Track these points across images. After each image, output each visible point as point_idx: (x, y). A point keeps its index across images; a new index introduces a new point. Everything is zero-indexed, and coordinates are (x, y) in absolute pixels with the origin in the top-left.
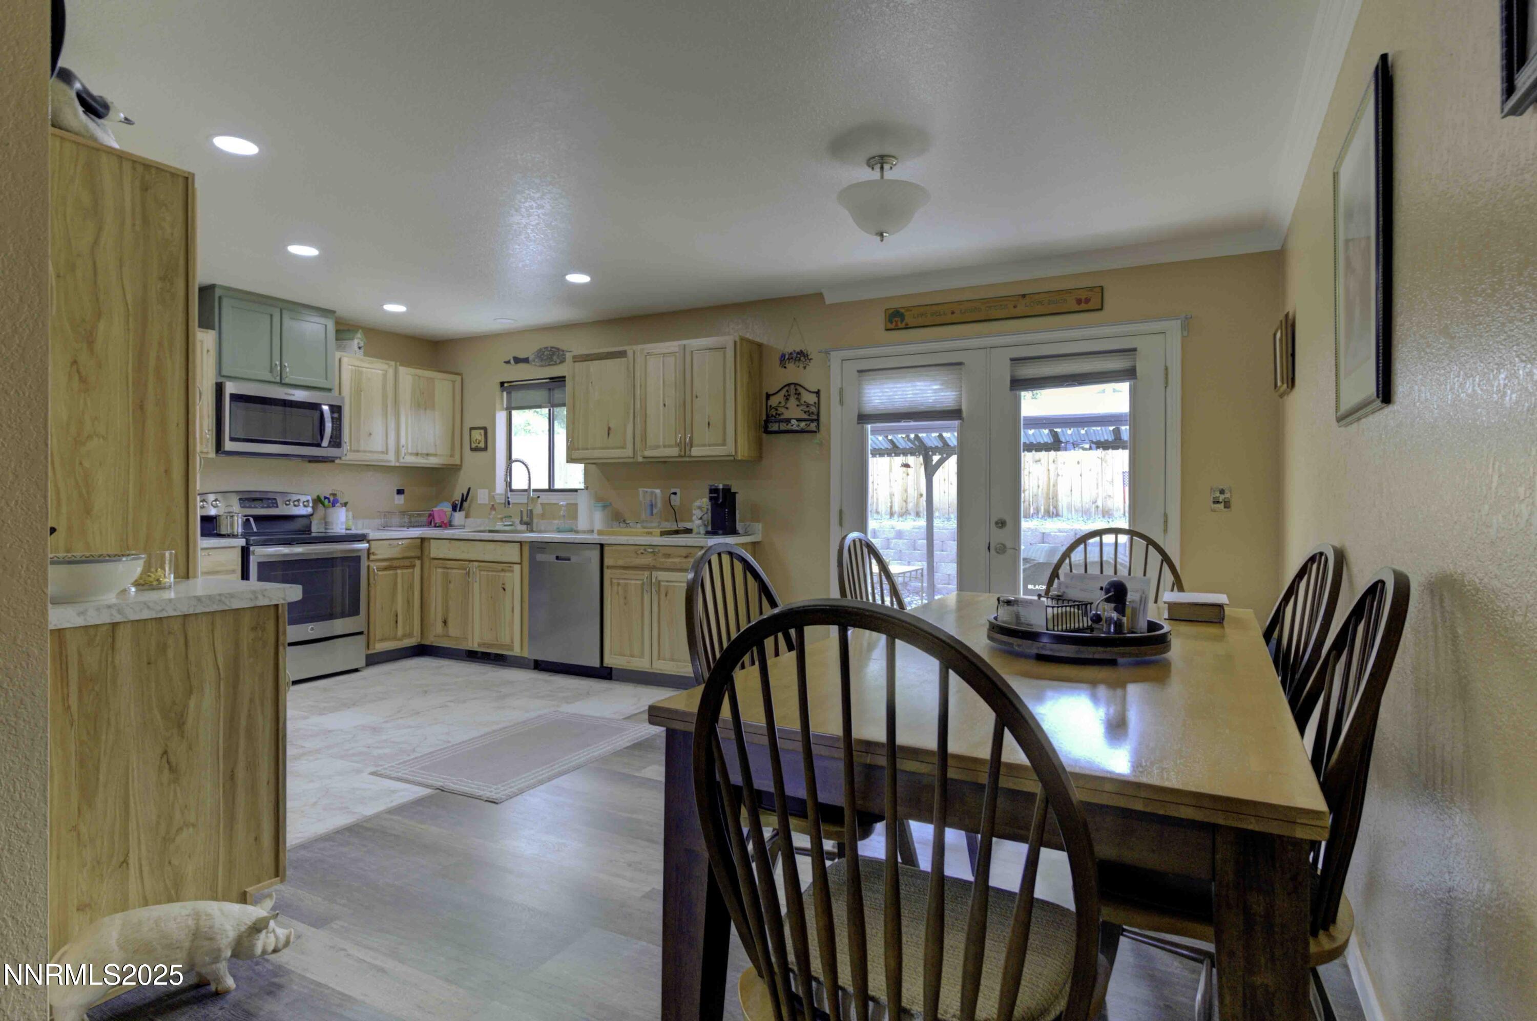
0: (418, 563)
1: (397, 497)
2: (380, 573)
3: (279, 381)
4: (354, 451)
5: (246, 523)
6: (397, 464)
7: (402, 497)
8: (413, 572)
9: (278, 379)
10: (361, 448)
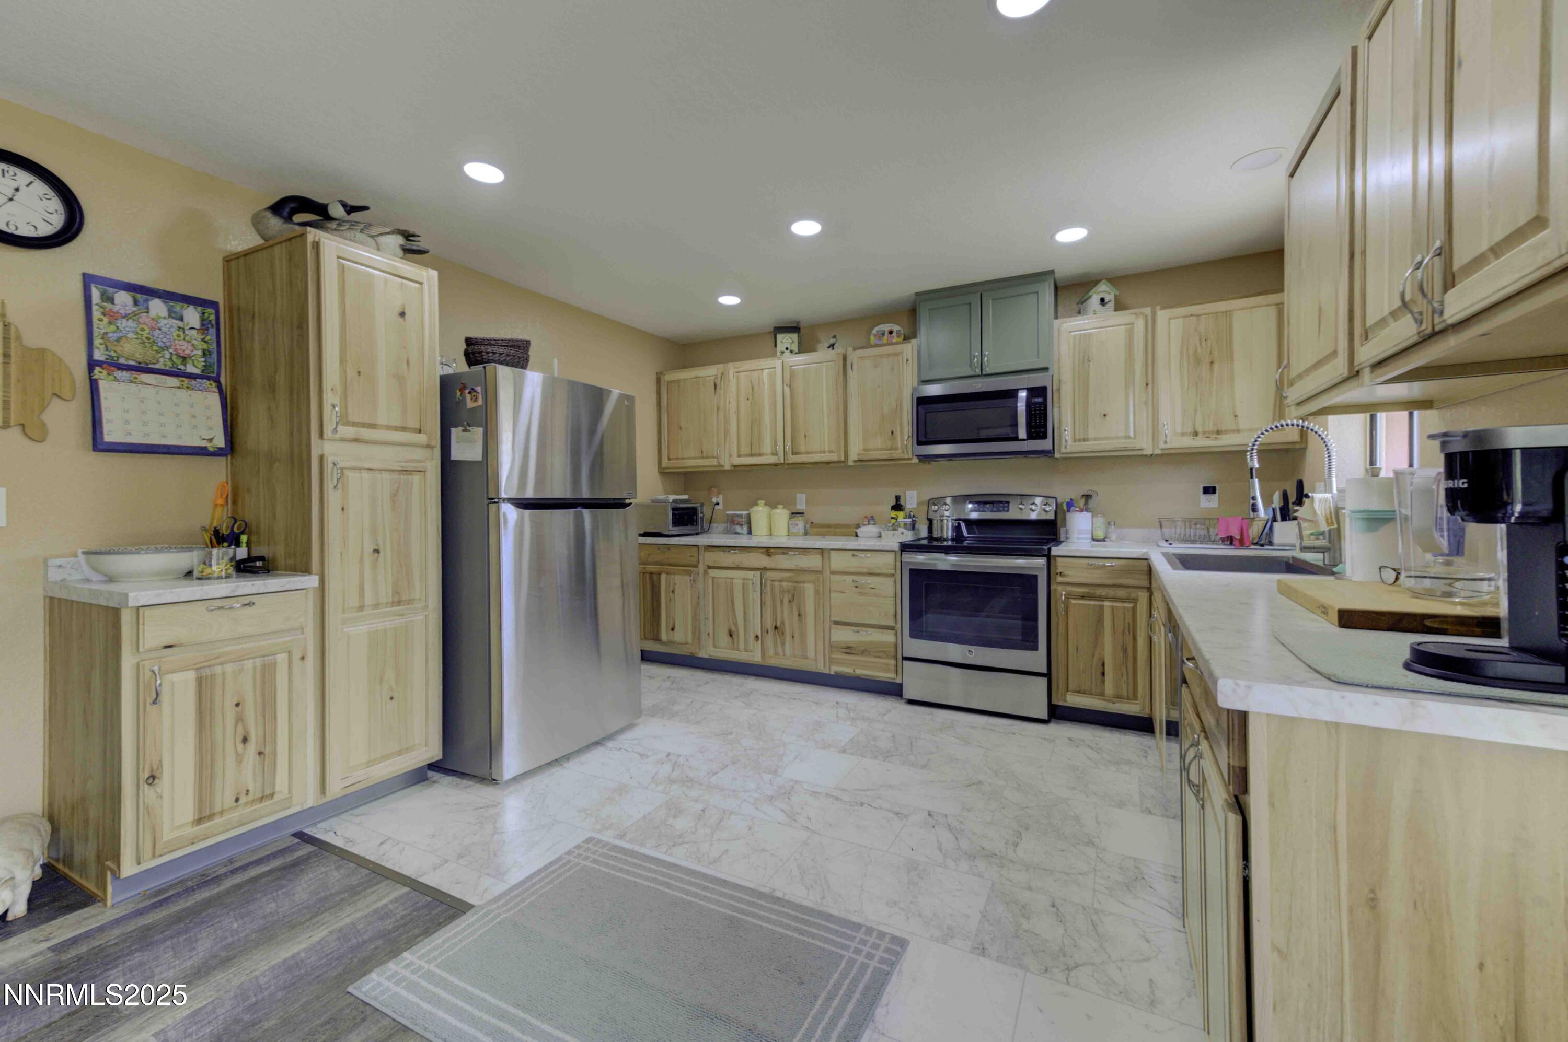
0: (1143, 596)
1: (1204, 497)
2: (1073, 601)
3: (980, 373)
4: (1080, 440)
5: (957, 529)
6: (1158, 452)
7: (1214, 498)
8: (1134, 610)
9: (978, 371)
10: (1090, 436)
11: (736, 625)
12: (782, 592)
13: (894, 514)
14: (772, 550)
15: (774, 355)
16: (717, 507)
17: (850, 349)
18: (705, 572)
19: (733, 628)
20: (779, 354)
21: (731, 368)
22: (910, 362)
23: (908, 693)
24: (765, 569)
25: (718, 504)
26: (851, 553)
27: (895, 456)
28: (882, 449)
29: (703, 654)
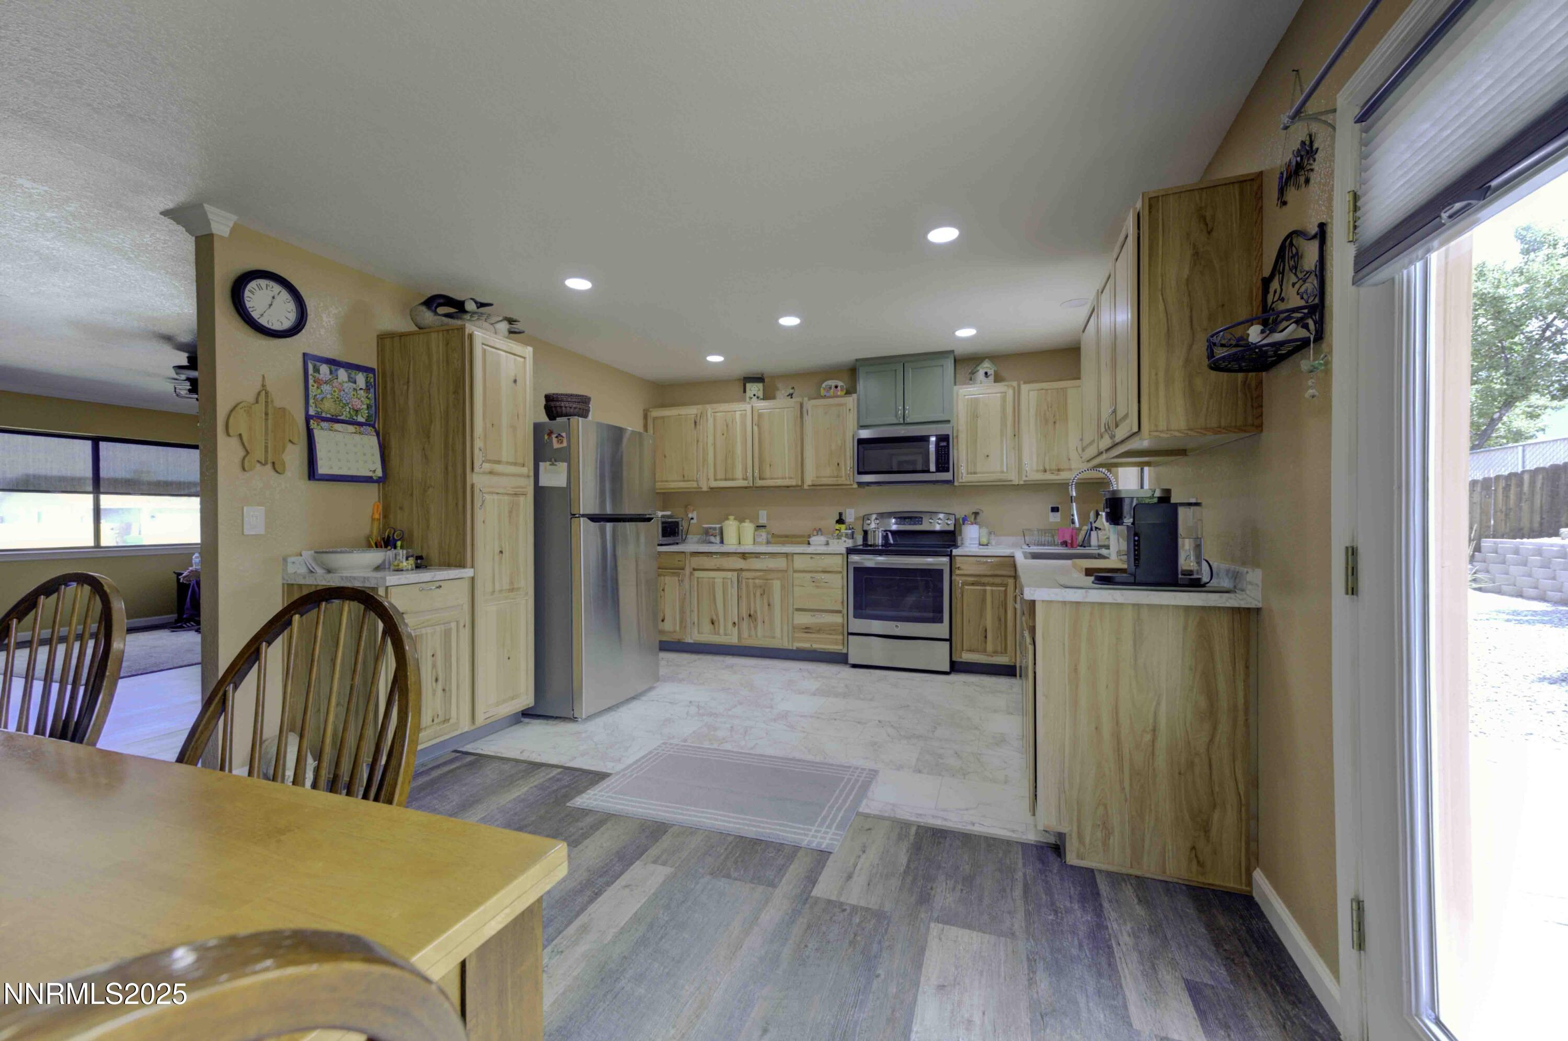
0: (1011, 582)
1: (1051, 514)
2: (966, 587)
3: (902, 422)
4: (971, 473)
5: (885, 538)
6: (1022, 483)
7: (1057, 514)
8: (1005, 592)
9: (902, 421)
10: (978, 470)
11: (717, 615)
12: (755, 586)
13: (838, 526)
14: (747, 555)
15: (743, 400)
16: (692, 521)
17: (806, 399)
18: (691, 574)
19: (715, 618)
20: (748, 399)
21: (709, 409)
22: (852, 411)
23: (852, 660)
24: (741, 570)
25: (692, 519)
26: (810, 556)
27: (840, 482)
28: (830, 477)
29: (689, 640)
